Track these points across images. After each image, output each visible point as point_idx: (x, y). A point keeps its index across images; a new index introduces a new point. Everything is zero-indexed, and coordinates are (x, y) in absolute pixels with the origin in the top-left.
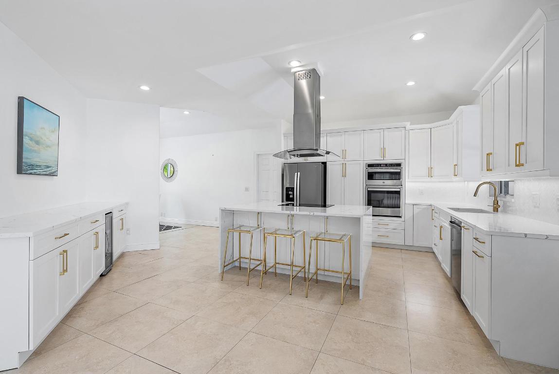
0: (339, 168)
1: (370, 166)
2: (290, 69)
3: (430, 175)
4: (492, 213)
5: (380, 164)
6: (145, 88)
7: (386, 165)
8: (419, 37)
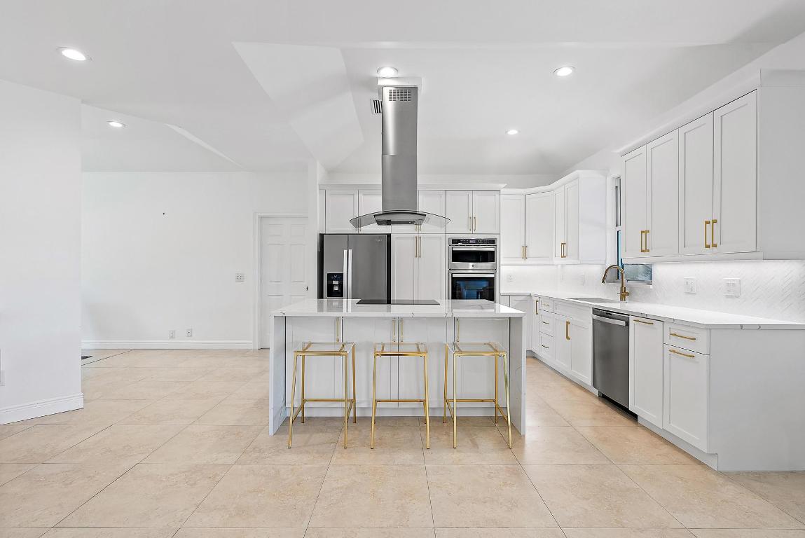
0: (411, 243)
1: (455, 241)
2: (377, 79)
3: (525, 257)
4: (619, 302)
5: (469, 240)
6: (74, 54)
7: (477, 241)
8: (565, 72)
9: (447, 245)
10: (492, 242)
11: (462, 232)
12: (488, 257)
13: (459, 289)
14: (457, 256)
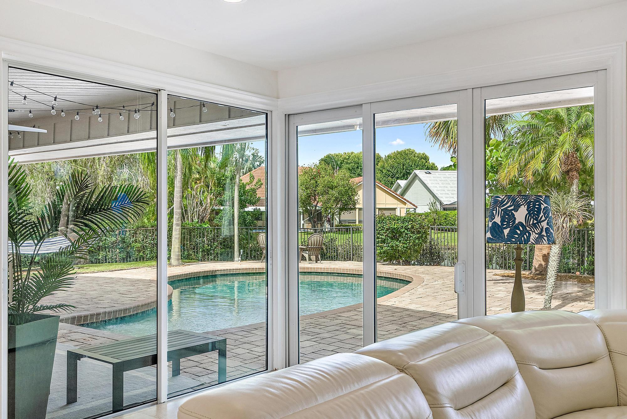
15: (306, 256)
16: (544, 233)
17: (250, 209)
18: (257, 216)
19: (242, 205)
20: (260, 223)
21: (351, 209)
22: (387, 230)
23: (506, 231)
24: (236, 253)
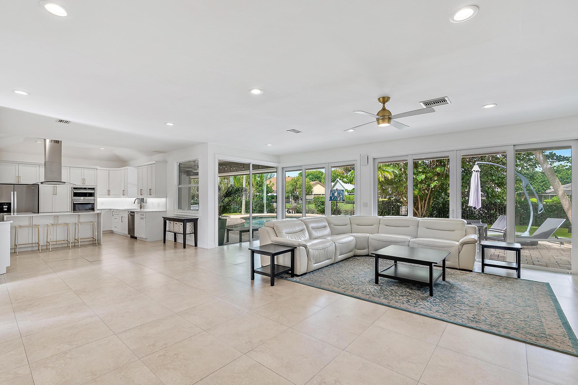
0: (51, 189)
1: (75, 188)
3: (109, 195)
5: (82, 188)
7: (86, 188)
9: (71, 190)
10: (94, 189)
11: (79, 185)
12: (91, 195)
13: (75, 207)
14: (76, 195)
15: (291, 211)
16: (341, 198)
17: (270, 194)
18: (273, 197)
19: (267, 193)
20: (273, 200)
21: (310, 194)
22: (320, 202)
23: (333, 198)
24: (265, 210)
